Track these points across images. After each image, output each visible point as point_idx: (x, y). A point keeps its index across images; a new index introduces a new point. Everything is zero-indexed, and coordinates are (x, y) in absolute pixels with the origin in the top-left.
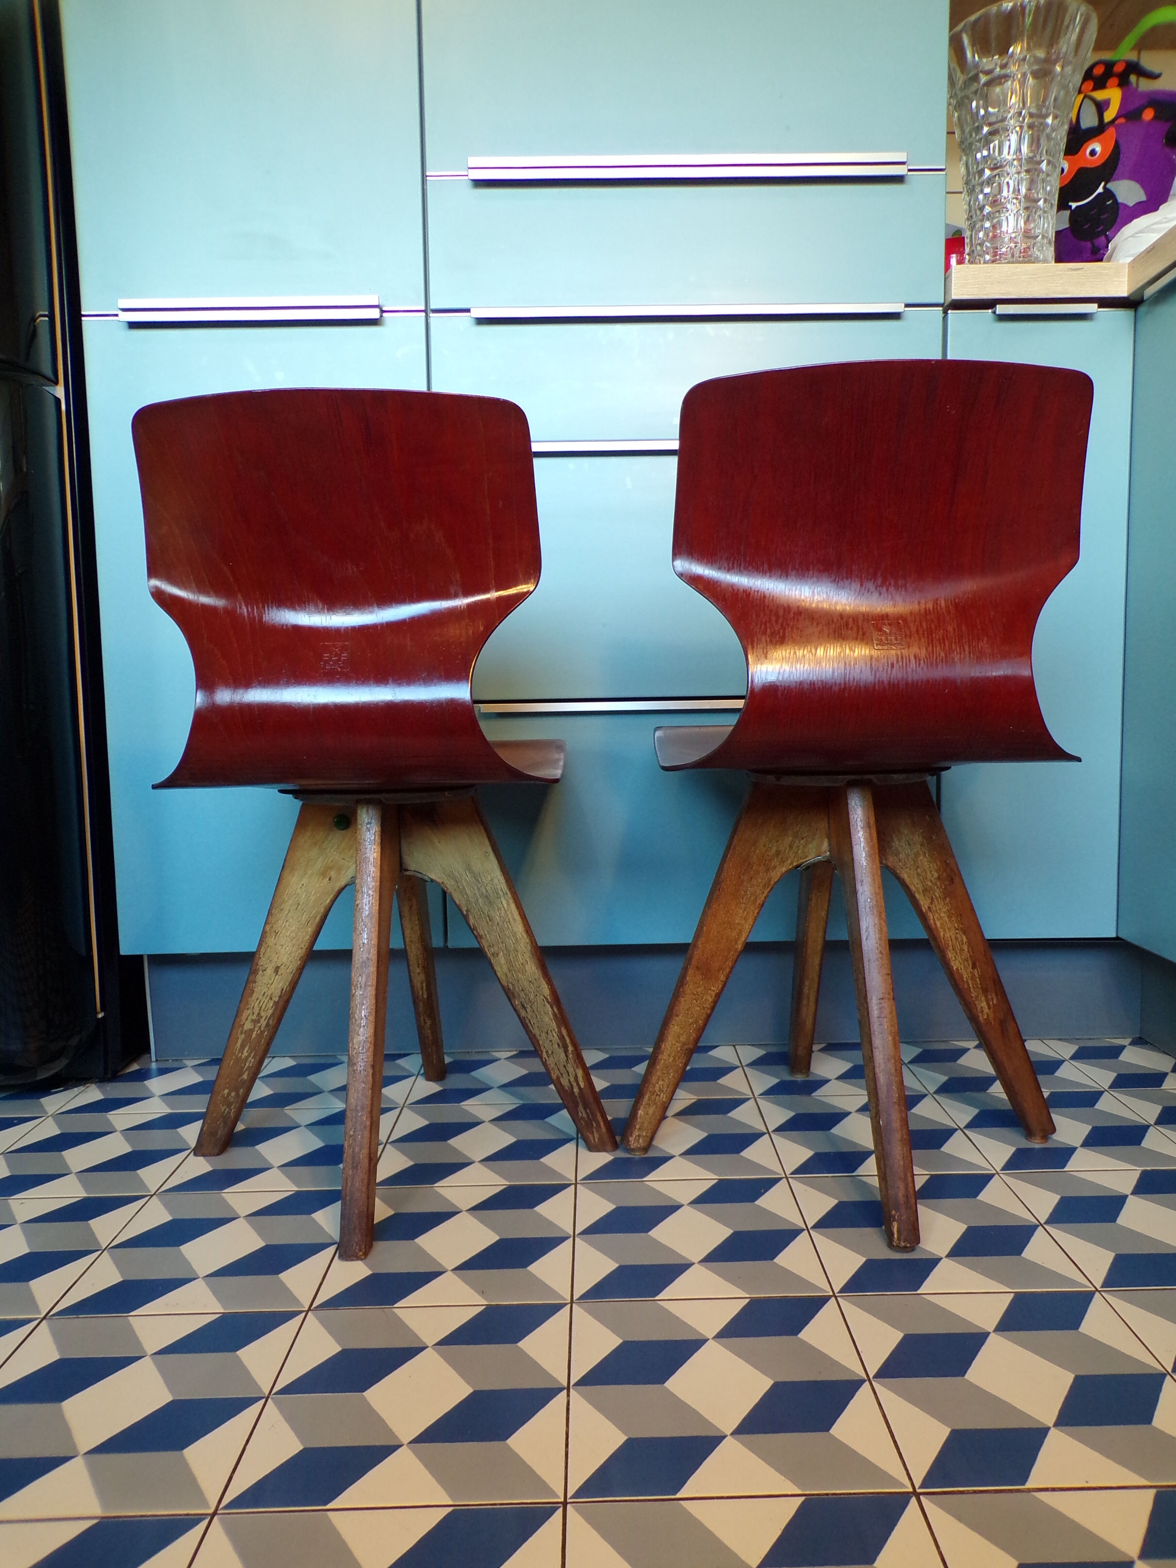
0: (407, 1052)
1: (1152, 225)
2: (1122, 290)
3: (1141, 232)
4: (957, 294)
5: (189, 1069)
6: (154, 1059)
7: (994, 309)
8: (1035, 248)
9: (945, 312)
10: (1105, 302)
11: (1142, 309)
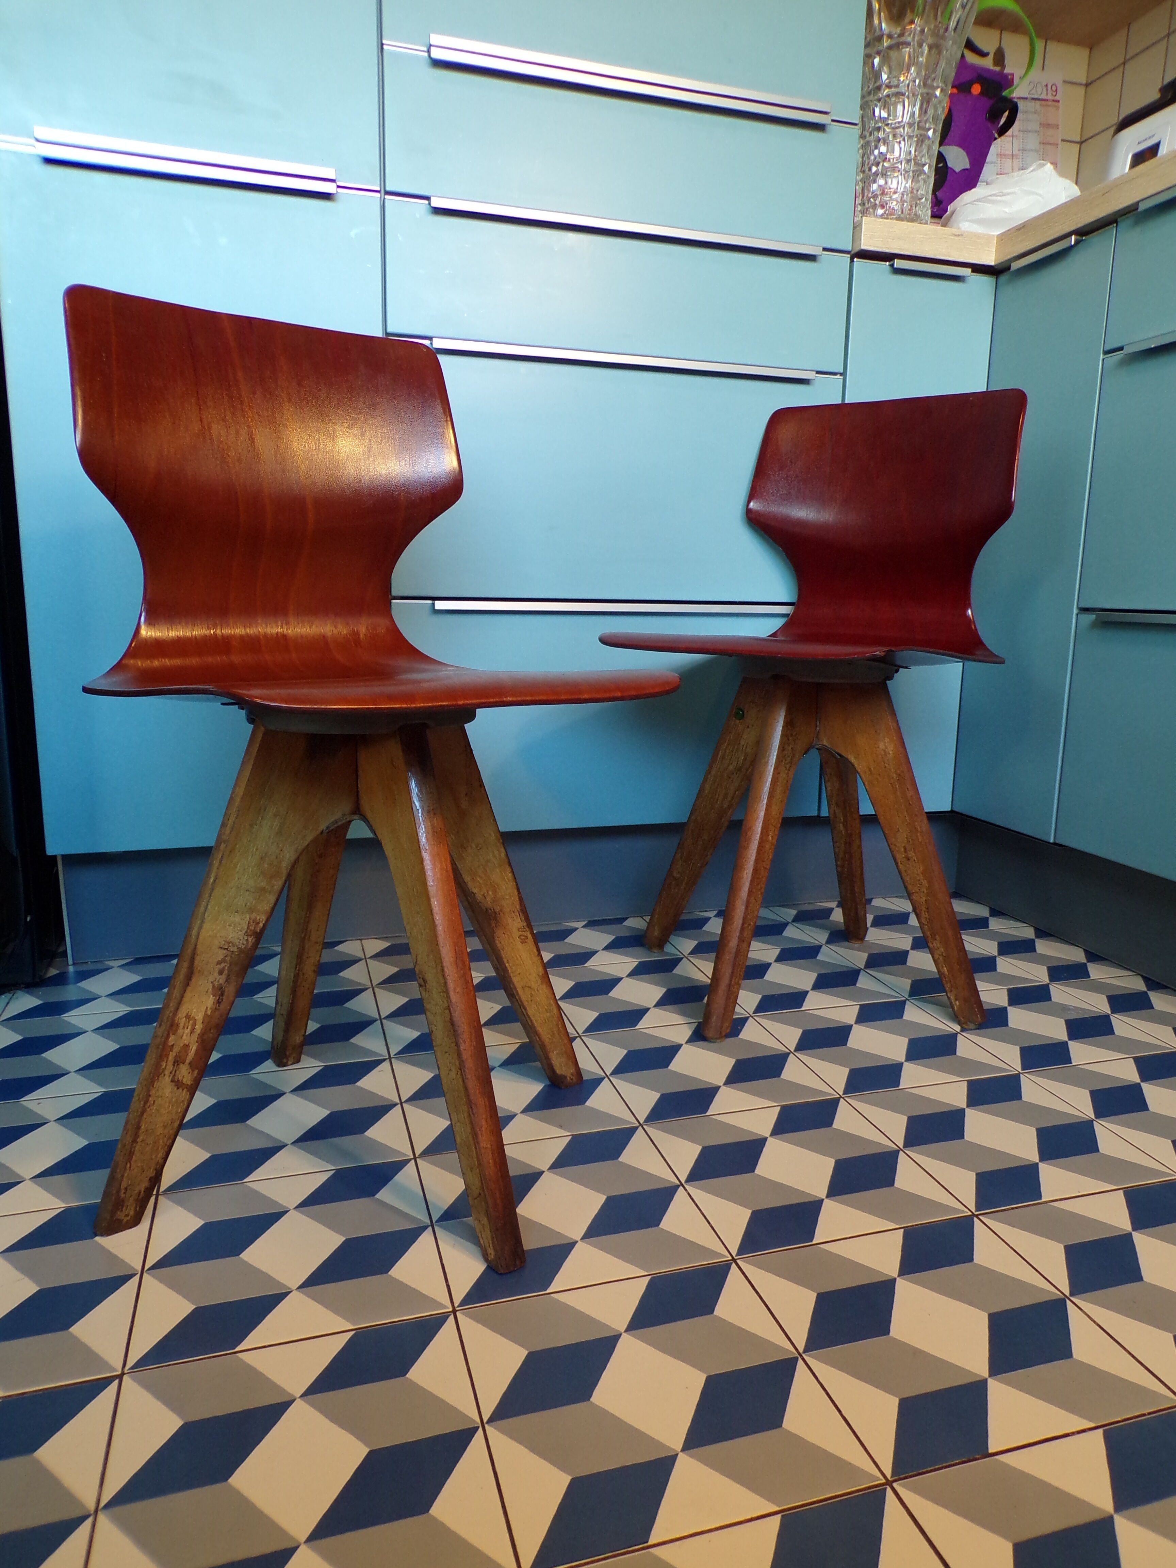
0: (344, 939)
1: (990, 196)
2: (990, 259)
3: (979, 200)
4: (866, 245)
5: (116, 970)
6: (70, 962)
7: (891, 263)
8: (917, 208)
9: (852, 261)
10: (978, 269)
11: (1003, 278)
